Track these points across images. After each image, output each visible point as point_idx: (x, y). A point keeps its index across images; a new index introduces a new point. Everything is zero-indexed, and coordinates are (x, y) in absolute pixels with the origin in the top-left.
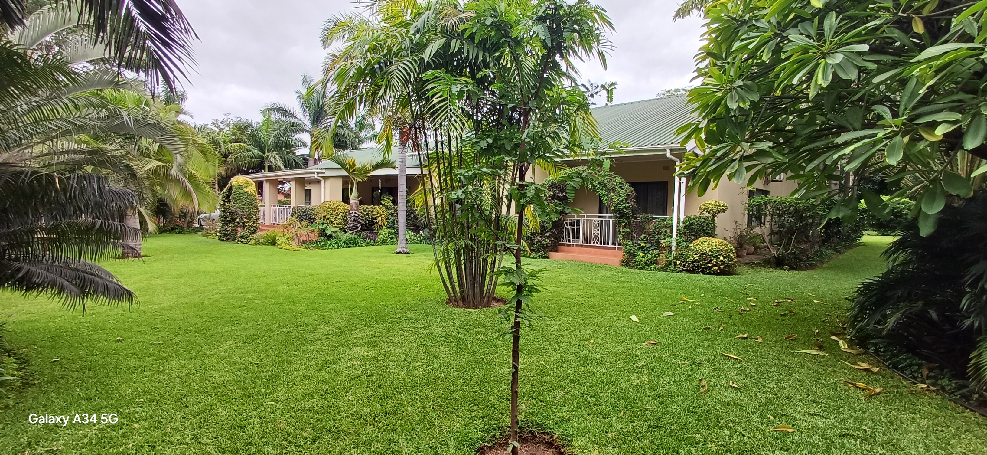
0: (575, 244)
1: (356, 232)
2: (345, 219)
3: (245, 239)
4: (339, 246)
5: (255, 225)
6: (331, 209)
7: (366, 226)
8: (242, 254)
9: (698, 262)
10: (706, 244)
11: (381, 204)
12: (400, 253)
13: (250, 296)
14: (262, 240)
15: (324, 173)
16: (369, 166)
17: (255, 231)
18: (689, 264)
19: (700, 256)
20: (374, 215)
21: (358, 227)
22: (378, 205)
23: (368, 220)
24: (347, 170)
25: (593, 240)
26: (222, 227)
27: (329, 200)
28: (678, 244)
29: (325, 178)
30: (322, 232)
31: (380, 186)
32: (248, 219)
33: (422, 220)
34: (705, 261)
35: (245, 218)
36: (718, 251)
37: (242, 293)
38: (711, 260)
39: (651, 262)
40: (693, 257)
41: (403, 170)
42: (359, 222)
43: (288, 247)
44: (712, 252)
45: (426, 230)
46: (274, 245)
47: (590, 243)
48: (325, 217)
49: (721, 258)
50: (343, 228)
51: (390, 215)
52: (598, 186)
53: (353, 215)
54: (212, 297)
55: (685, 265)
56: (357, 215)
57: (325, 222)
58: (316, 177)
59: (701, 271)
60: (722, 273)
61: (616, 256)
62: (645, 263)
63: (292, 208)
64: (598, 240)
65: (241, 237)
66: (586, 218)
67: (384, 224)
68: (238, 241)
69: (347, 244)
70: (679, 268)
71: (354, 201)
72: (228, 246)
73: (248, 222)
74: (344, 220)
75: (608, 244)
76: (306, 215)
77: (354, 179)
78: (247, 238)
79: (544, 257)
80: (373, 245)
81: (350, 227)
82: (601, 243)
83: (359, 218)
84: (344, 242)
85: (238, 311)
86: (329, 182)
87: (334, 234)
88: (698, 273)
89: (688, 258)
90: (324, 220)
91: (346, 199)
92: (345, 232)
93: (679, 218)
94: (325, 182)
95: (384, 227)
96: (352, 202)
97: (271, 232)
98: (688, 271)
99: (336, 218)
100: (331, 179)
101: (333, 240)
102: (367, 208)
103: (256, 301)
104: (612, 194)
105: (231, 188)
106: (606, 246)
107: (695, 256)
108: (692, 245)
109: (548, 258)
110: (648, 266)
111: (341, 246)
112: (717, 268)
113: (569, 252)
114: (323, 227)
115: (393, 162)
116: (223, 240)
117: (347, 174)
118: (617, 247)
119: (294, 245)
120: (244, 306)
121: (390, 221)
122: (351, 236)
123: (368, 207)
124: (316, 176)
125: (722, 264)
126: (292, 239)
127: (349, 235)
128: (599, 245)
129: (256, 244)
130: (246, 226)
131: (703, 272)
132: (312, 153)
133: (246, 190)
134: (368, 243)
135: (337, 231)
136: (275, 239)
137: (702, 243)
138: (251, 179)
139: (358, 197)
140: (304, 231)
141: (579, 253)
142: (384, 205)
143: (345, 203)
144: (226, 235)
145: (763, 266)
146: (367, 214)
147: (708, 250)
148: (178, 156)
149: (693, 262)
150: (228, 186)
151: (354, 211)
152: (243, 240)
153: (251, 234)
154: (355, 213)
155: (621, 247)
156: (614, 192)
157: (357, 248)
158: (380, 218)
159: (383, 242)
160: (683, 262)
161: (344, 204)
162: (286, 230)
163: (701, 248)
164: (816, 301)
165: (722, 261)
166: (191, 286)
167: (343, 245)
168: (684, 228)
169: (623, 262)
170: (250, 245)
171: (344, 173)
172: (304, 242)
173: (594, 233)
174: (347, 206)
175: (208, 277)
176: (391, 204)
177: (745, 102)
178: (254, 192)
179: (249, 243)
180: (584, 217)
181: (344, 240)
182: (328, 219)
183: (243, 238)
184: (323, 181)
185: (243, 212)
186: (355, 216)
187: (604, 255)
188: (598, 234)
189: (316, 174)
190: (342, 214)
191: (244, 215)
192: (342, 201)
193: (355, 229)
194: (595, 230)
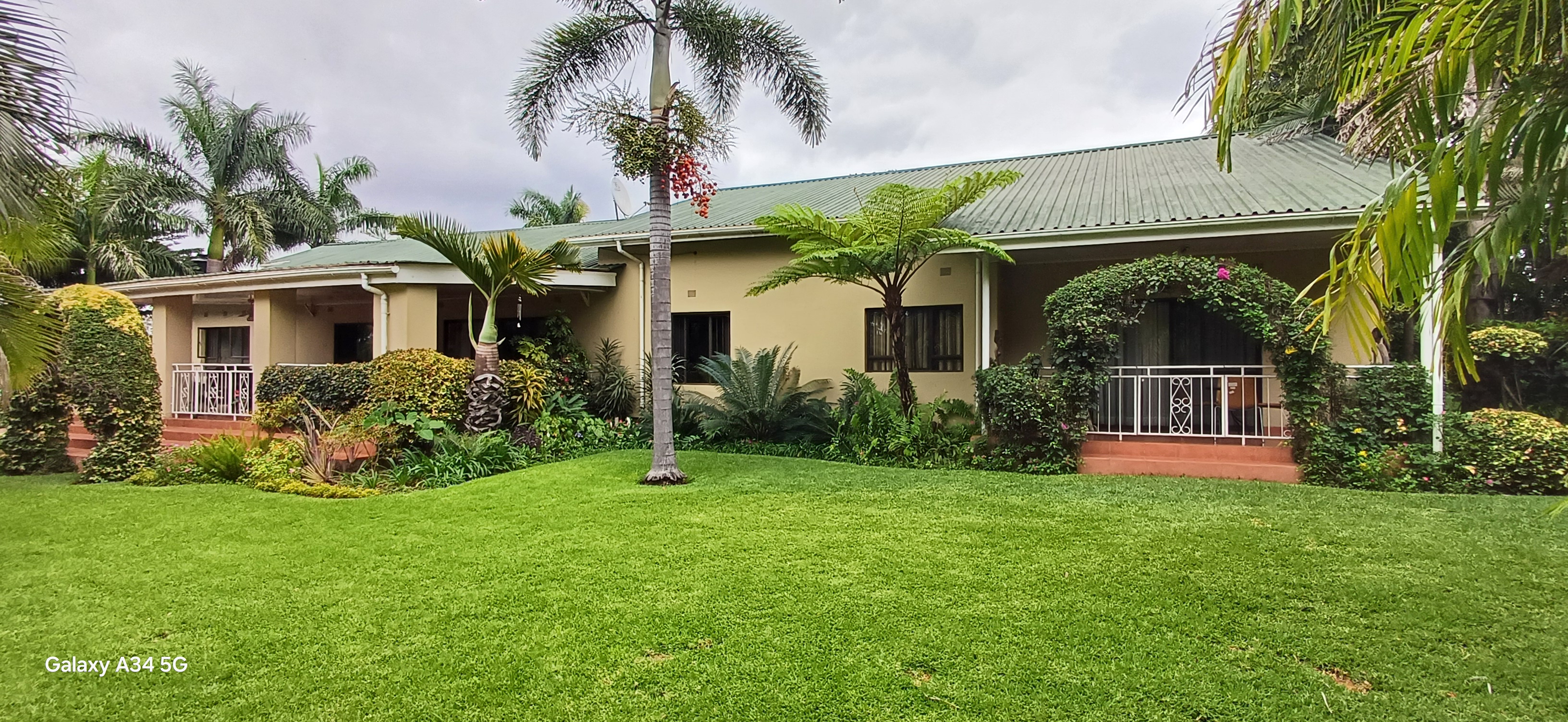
0: (1122, 434)
2: (460, 396)
3: (114, 466)
4: (467, 470)
12: (665, 480)
14: (185, 468)
15: (392, 275)
17: (152, 440)
20: (514, 382)
22: (518, 360)
24: (471, 268)
25: (1174, 423)
27: (406, 349)
29: (396, 289)
31: (519, 312)
32: (125, 408)
35: (115, 405)
42: (500, 405)
43: (294, 485)
46: (236, 479)
47: (1166, 430)
50: (454, 420)
53: (487, 385)
56: (496, 386)
57: (402, 406)
58: (365, 286)
63: (258, 372)
64: (1188, 424)
66: (1149, 376)
67: (538, 404)
68: (91, 472)
71: (488, 349)
73: (125, 415)
74: (453, 398)
75: (1219, 431)
80: (541, 461)
81: (476, 418)
82: (1196, 431)
83: (500, 394)
84: (479, 459)
86: (401, 301)
87: (439, 440)
90: (397, 400)
91: (454, 345)
94: (388, 300)
95: (547, 413)
96: (481, 350)
97: (218, 443)
99: (433, 394)
100: (410, 296)
101: (444, 458)
106: (1212, 435)
111: (474, 470)
113: (1113, 453)
114: (409, 422)
116: (17, 472)
117: (469, 281)
119: (314, 479)
121: (551, 397)
124: (364, 283)
128: (1190, 434)
129: (164, 479)
130: (117, 427)
133: (117, 324)
134: (530, 458)
135: (443, 430)
136: (237, 461)
138: (124, 293)
139: (498, 339)
140: (341, 433)
141: (1138, 454)
143: (450, 355)
144: (25, 456)
151: (490, 376)
152: (108, 469)
153: (135, 450)
154: (494, 380)
156: (1288, 314)
158: (529, 390)
159: (558, 452)
161: (448, 358)
167: (478, 467)
169: (1305, 474)
170: (135, 482)
171: (460, 278)
172: (343, 468)
173: (1176, 409)
174: (461, 363)
178: (142, 328)
179: (134, 477)
180: (1144, 372)
181: (478, 451)
182: (411, 398)
183: (108, 465)
184: (384, 297)
185: (108, 387)
186: (491, 388)
187: (1225, 457)
188: (1187, 409)
189: (364, 277)
190: (448, 383)
191: (113, 397)
192: (438, 351)
193: (490, 421)
194: (1177, 402)
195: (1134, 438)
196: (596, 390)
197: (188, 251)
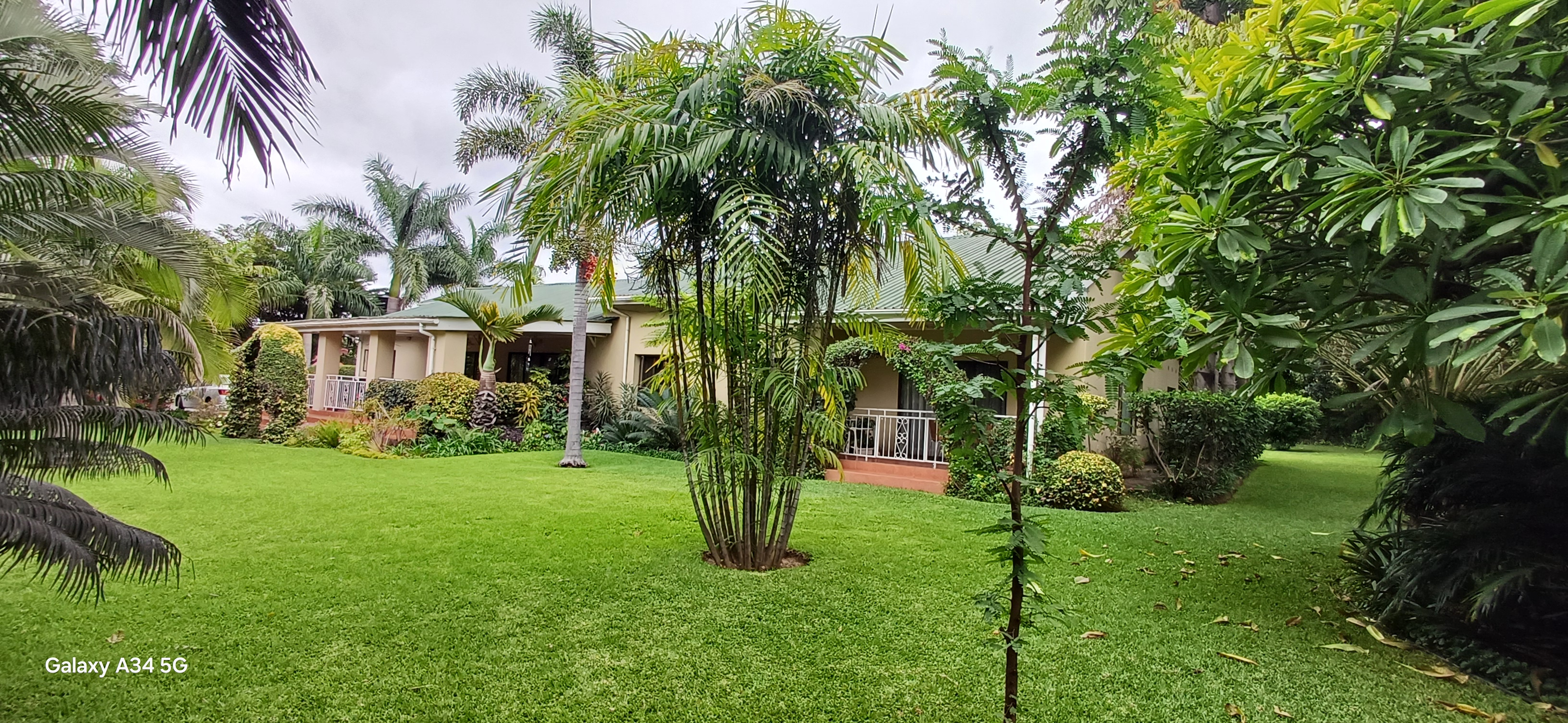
0: (867, 456)
1: (488, 427)
2: (468, 404)
3: (276, 435)
4: (457, 450)
5: (299, 410)
6: (447, 389)
7: (503, 417)
8: (279, 463)
9: (1070, 490)
10: (1080, 462)
11: (531, 381)
12: (568, 465)
13: (335, 546)
14: (311, 438)
15: (437, 325)
16: (519, 317)
17: (299, 420)
18: (1054, 493)
19: (1072, 480)
20: (517, 398)
21: (491, 419)
22: (525, 383)
23: (506, 408)
24: (479, 321)
25: (897, 451)
26: (232, 412)
27: (442, 372)
28: (1035, 461)
29: (437, 334)
30: (428, 428)
31: (530, 350)
32: (286, 400)
33: (597, 409)
34: (1080, 488)
35: (281, 398)
36: (1099, 473)
37: (315, 540)
38: (1089, 488)
39: (995, 488)
40: (1060, 481)
41: (580, 327)
42: (493, 411)
43: (362, 451)
44: (1090, 475)
45: (607, 426)
46: (334, 446)
47: (892, 455)
48: (433, 400)
49: (1104, 485)
50: (464, 420)
51: (544, 399)
52: (911, 365)
53: (484, 398)
54: (259, 548)
55: (1048, 495)
56: (490, 399)
57: (433, 408)
58: (421, 331)
59: (1073, 505)
60: (1105, 508)
61: (935, 478)
62: (985, 490)
63: (367, 382)
64: (905, 452)
65: (269, 431)
66: (885, 416)
67: (534, 414)
68: (265, 438)
69: (472, 448)
70: (1039, 499)
71: (488, 374)
72: (242, 447)
73: (286, 405)
74: (466, 405)
75: (921, 457)
76: (395, 395)
77: (490, 336)
78: (281, 433)
79: (817, 477)
80: (516, 450)
81: (477, 419)
82: (909, 457)
83: (494, 404)
84: (467, 444)
85: (326, 578)
86: (443, 341)
87: (448, 431)
88: (1069, 507)
89: (1053, 484)
90: (431, 404)
91: (472, 370)
92: (469, 427)
93: (1036, 421)
94: (435, 340)
95: (535, 420)
96: (484, 375)
97: (330, 424)
98: (1053, 505)
99: (453, 402)
100: (447, 337)
101: (447, 441)
102: (507, 387)
103: (353, 558)
104: (934, 379)
105: (256, 344)
106: (918, 460)
107: (1064, 481)
108: (1058, 463)
109: (823, 478)
110: (990, 494)
111: (462, 451)
112: (1097, 500)
113: (857, 469)
114: (430, 418)
115: (558, 312)
116: (232, 436)
117: (479, 329)
118: (935, 462)
119: (374, 449)
120: (333, 567)
121: (545, 410)
122: (479, 434)
123: (509, 385)
124: (420, 329)
125: (1105, 494)
126: (370, 436)
127: (474, 433)
128: (906, 459)
129: (299, 444)
130: (281, 412)
131: (1077, 506)
132: (395, 289)
133: (287, 349)
134: (508, 447)
135: (454, 425)
136: (337, 436)
137: (1073, 460)
138: (295, 328)
139: (496, 369)
140: (393, 423)
141: (874, 471)
142: (535, 383)
143: (469, 377)
144: (237, 427)
145: (1155, 497)
146: (506, 397)
147: (1084, 471)
148: (192, 280)
149: (1061, 490)
150: (250, 339)
151: (486, 392)
152: (274, 436)
153: (288, 426)
154: (489, 395)
155: (942, 463)
156: (936, 376)
157: (488, 455)
158: (528, 404)
159: (534, 446)
160: (1046, 490)
161: (467, 379)
162: (357, 422)
163: (1073, 468)
164: (1276, 557)
165: (1104, 489)
166: (208, 526)
167: (466, 449)
168: (1045, 436)
169: (950, 487)
170: (286, 445)
171: (474, 327)
172: (391, 443)
173: (899, 440)
174: (473, 383)
175: (233, 507)
176: (547, 381)
177: (1247, 252)
178: (302, 352)
179: (286, 442)
180: (882, 413)
181: (466, 441)
182: (439, 404)
183: (274, 434)
184: (433, 338)
185: (278, 387)
186: (487, 400)
187: (919, 475)
188: (905, 441)
189: (421, 325)
190: (463, 396)
191: (280, 393)
192: (465, 374)
193: (485, 422)
194: (899, 436)
195: (873, 460)
196: (588, 408)
197: (378, 290)
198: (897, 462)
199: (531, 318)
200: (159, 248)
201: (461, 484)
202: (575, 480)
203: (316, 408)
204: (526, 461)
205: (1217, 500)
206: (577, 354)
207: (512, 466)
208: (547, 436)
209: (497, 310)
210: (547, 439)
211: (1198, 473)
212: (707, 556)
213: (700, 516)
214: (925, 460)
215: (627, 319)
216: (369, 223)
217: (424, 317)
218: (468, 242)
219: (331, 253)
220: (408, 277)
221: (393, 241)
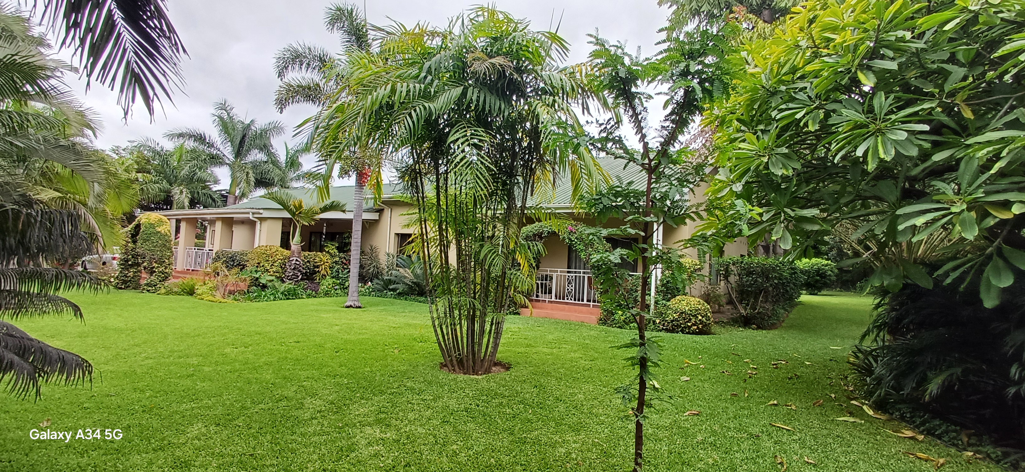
0: (547, 300)
1: (296, 281)
2: (283, 267)
3: (152, 287)
4: (275, 297)
5: (167, 271)
6: (268, 255)
7: (306, 275)
8: (154, 306)
9: (678, 321)
10: (684, 303)
11: (325, 251)
12: (351, 306)
13: (194, 361)
14: (176, 289)
15: (261, 214)
16: (317, 209)
17: (167, 277)
18: (668, 323)
19: (680, 315)
20: (316, 263)
21: (298, 276)
22: (321, 252)
23: (308, 269)
24: (290, 211)
25: (567, 296)
26: (121, 272)
27: (265, 245)
28: (656, 302)
29: (262, 219)
30: (256, 282)
31: (325, 230)
32: (158, 264)
33: (369, 269)
34: (685, 320)
35: (155, 262)
36: (696, 310)
37: (180, 357)
38: (690, 319)
39: (630, 320)
40: (672, 315)
41: (358, 215)
42: (300, 271)
43: (211, 298)
44: (691, 311)
45: (376, 281)
46: (191, 295)
47: (564, 299)
48: (259, 263)
49: (700, 318)
50: (280, 277)
51: (334, 263)
52: (576, 240)
53: (294, 262)
54: (142, 363)
55: (664, 324)
56: (298, 263)
57: (259, 269)
58: (251, 218)
59: (680, 331)
60: (700, 332)
61: (591, 314)
62: (624, 321)
63: (214, 252)
64: (572, 297)
65: (147, 285)
66: (559, 273)
67: (327, 273)
68: (144, 289)
69: (286, 295)
70: (659, 327)
71: (296, 247)
72: (128, 295)
73: (158, 267)
74: (281, 267)
75: (583, 300)
76: (233, 261)
77: (298, 221)
78: (155, 286)
79: (515, 314)
80: (315, 297)
81: (288, 276)
82: (575, 300)
83: (300, 266)
84: (282, 293)
85: (188, 382)
86: (266, 225)
87: (269, 284)
88: (677, 332)
89: (667, 317)
90: (257, 267)
91: (285, 244)
92: (283, 282)
93: (656, 277)
94: (261, 224)
95: (328, 277)
96: (293, 247)
97: (188, 280)
98: (667, 330)
99: (272, 265)
100: (268, 223)
101: (268, 291)
102: (309, 255)
103: (206, 369)
104: (590, 249)
105: (138, 226)
106: (580, 302)
107: (675, 315)
108: (670, 303)
109: (518, 314)
110: (627, 324)
111: (279, 297)
112: (696, 327)
113: (541, 308)
114: (257, 276)
115: (344, 205)
116: (121, 288)
117: (290, 216)
118: (591, 303)
119: (219, 297)
120: (193, 375)
121: (334, 270)
122: (290, 286)
123: (310, 253)
124: (251, 216)
125: (700, 324)
126: (216, 288)
127: (288, 285)
128: (573, 301)
129: (168, 293)
130: (155, 272)
131: (682, 332)
132: (233, 190)
133: (160, 230)
134: (309, 295)
135: (273, 280)
136: (194, 287)
137: (680, 301)
138: (165, 216)
139: (301, 243)
140: (232, 279)
141: (552, 309)
142: (328, 252)
143: (283, 248)
144: (125, 282)
145: (732, 325)
146: (308, 261)
147: (687, 309)
148: (96, 184)
149: (672, 321)
150: (134, 223)
151: (295, 258)
152: (150, 288)
153: (160, 281)
154: (297, 260)
155: (596, 304)
156: (592, 248)
157: (296, 300)
158: (323, 266)
159: (327, 294)
160: (663, 321)
161: (282, 250)
162: (207, 278)
163: (680, 306)
164: (808, 363)
165: (700, 320)
166: (106, 348)
167: (281, 296)
168: (662, 287)
169: (601, 320)
170: (158, 294)
171: (287, 215)
172: (230, 293)
173: (568, 289)
174: (286, 252)
175: (123, 335)
176: (336, 251)
177: (787, 170)
178: (169, 232)
179: (158, 292)
180: (557, 271)
181: (281, 291)
182: (263, 266)
183: (150, 286)
184: (259, 222)
185: (153, 255)
186: (295, 263)
187: (581, 312)
188: (572, 290)
189: (251, 214)
190: (279, 261)
191: (154, 259)
192: (281, 246)
193: (294, 278)
194: (568, 286)
195: (551, 302)
196: (363, 269)
197: (221, 191)
198: (567, 303)
199: (325, 209)
200: (72, 162)
201: (278, 319)
202: (355, 316)
203: (179, 268)
204: (321, 304)
205: (772, 327)
206: (356, 233)
207: (312, 307)
208: (336, 287)
209: (302, 204)
210: (336, 290)
211: (759, 309)
212: (443, 366)
213: (438, 339)
214: (585, 302)
215: (390, 210)
216: (215, 146)
217: (253, 208)
218: (282, 158)
219: (188, 165)
220: (241, 181)
221: (231, 157)
